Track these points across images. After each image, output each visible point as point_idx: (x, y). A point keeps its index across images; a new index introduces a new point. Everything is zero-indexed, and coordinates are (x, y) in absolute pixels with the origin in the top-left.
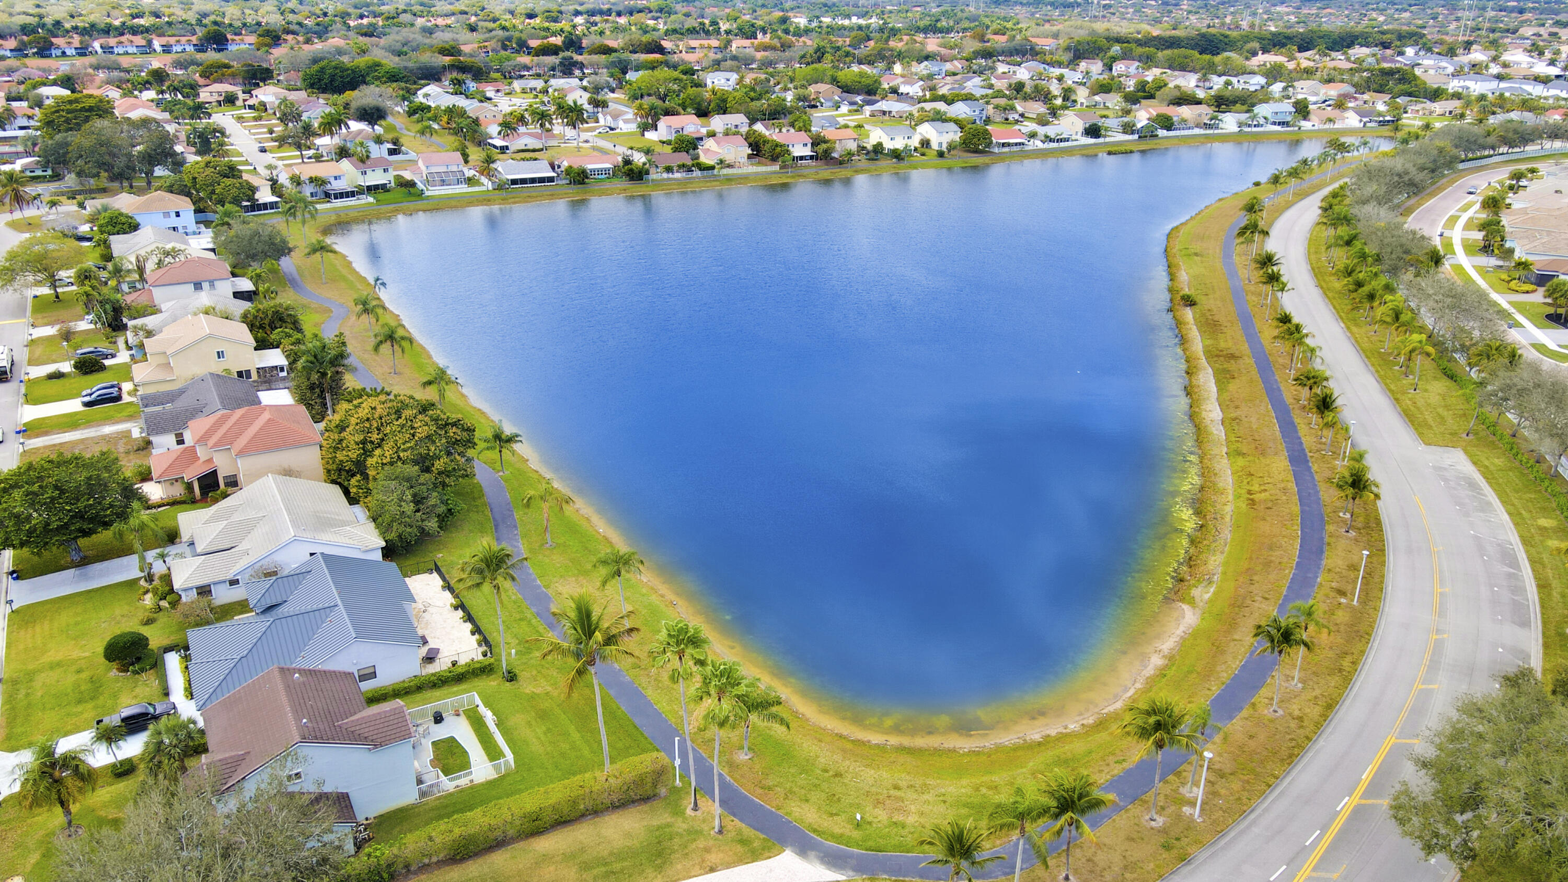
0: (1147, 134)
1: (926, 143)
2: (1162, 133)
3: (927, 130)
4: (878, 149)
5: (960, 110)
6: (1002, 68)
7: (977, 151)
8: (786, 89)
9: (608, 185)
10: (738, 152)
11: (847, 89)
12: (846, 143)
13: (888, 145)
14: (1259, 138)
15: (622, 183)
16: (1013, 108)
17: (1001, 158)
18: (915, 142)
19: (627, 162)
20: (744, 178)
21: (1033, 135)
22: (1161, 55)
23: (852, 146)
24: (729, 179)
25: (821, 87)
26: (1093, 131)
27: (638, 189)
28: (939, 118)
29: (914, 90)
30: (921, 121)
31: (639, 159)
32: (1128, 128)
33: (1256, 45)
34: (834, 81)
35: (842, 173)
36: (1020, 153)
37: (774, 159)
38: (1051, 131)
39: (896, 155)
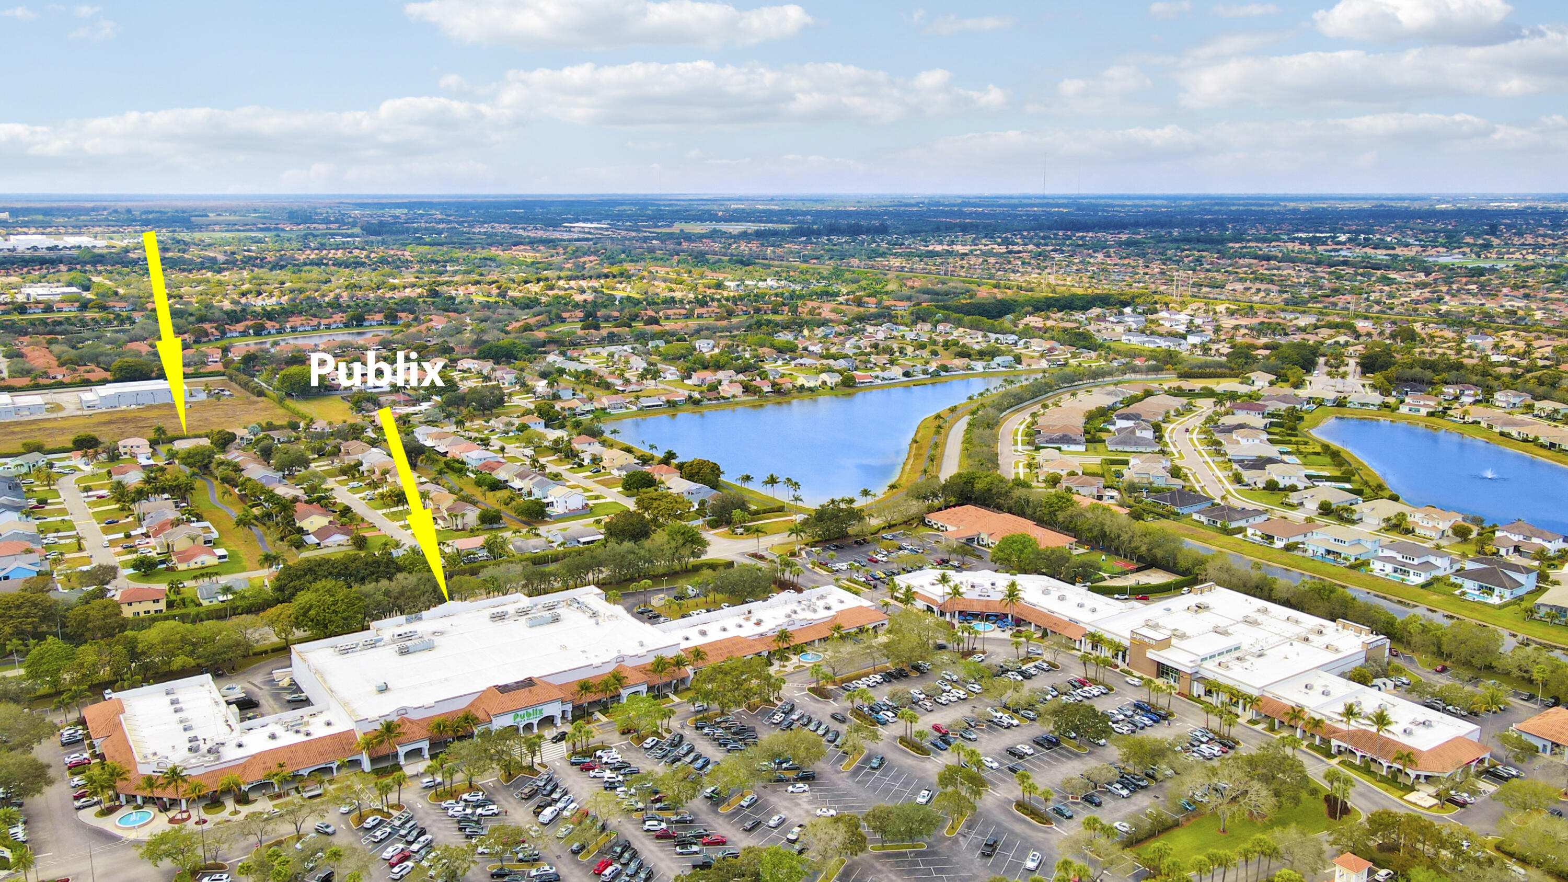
0: (936, 374)
1: (824, 383)
2: (943, 373)
3: (824, 376)
4: (802, 387)
5: (842, 364)
6: (870, 329)
7: (849, 386)
8: (745, 350)
9: (685, 407)
10: (738, 390)
11: (780, 351)
12: (787, 384)
13: (807, 385)
14: (992, 375)
15: (690, 407)
16: (870, 362)
17: (861, 389)
18: (819, 382)
19: (690, 397)
20: (743, 403)
21: (877, 377)
22: (967, 319)
23: (790, 386)
24: (737, 403)
25: (766, 350)
26: (906, 374)
27: (697, 408)
28: (830, 370)
29: (817, 349)
30: (822, 371)
31: (697, 395)
32: (925, 372)
33: (1030, 309)
34: (772, 346)
35: (787, 399)
36: (870, 386)
37: (755, 394)
38: (886, 374)
39: (811, 389)
